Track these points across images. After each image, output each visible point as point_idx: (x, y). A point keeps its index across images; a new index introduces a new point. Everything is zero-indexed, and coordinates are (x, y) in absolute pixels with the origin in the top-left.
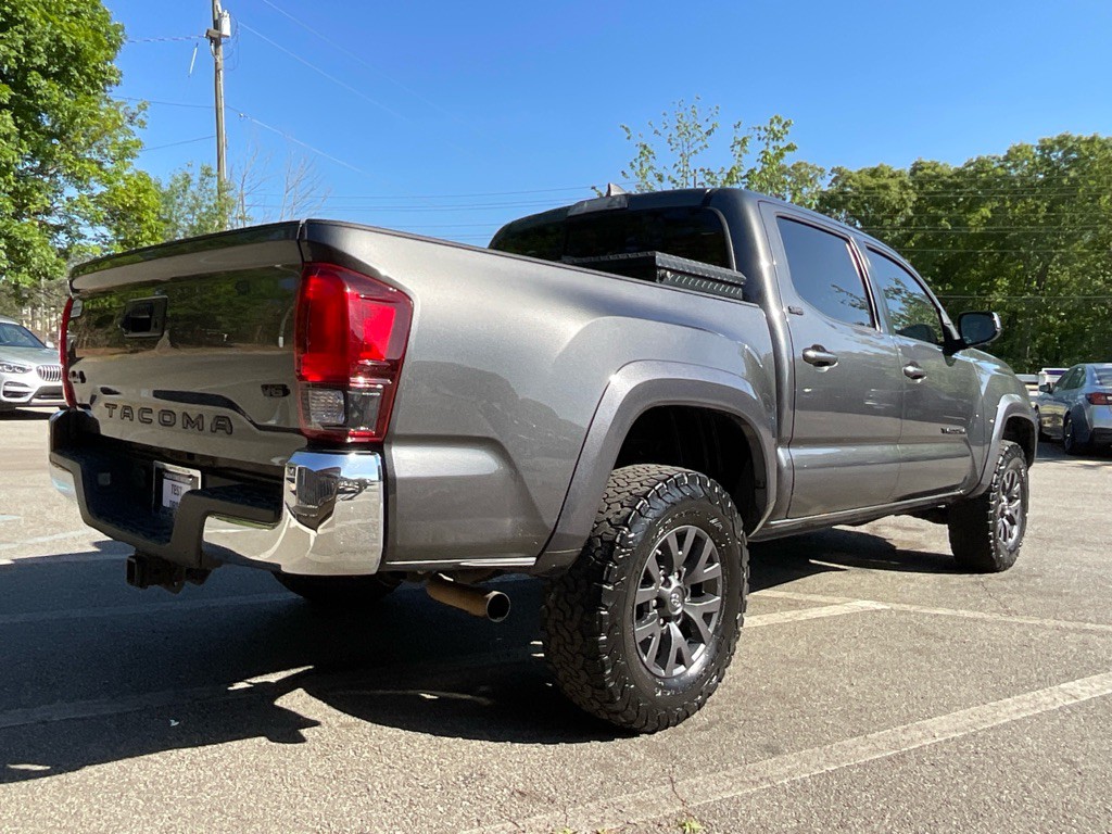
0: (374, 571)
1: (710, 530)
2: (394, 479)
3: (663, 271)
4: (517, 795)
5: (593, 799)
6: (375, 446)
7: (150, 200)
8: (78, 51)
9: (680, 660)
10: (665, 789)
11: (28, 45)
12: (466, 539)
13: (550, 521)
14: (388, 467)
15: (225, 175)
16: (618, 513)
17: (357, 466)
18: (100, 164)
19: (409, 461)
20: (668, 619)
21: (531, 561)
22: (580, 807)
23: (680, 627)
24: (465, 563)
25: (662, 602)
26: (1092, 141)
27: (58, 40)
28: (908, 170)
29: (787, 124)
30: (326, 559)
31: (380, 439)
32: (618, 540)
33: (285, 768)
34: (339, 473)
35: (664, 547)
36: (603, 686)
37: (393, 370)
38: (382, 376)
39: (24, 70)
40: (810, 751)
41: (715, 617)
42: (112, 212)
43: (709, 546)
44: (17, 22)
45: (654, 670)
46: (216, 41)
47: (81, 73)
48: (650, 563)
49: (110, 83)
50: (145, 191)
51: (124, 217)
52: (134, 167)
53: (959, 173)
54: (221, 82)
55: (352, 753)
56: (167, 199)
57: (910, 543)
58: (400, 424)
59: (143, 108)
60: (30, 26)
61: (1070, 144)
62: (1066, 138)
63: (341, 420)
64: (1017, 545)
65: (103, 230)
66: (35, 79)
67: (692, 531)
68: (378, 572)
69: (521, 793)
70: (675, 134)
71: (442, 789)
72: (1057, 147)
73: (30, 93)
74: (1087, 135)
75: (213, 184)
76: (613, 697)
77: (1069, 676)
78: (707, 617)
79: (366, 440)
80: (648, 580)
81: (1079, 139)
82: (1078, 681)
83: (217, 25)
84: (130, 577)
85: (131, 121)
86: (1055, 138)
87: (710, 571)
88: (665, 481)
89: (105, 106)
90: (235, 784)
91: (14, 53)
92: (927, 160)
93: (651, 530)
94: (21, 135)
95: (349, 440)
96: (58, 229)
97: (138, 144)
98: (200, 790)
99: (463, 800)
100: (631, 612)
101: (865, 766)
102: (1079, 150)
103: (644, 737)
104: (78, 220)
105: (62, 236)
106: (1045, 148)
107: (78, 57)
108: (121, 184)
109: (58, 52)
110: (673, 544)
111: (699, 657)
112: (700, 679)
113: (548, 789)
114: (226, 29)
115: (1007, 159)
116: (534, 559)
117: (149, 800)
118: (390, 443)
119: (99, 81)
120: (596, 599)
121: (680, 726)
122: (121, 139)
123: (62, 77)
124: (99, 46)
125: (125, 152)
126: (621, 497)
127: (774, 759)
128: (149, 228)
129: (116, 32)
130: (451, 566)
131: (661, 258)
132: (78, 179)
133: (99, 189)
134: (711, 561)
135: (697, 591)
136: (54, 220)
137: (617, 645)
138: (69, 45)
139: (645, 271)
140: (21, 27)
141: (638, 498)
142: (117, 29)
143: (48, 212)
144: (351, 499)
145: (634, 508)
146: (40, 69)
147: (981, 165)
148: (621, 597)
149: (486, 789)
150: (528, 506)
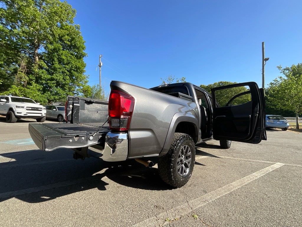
0: (125, 160)
1: (189, 145)
2: (130, 139)
3: (180, 96)
4: (155, 207)
5: (172, 208)
6: (126, 131)
7: (89, 89)
8: (79, 67)
9: (185, 172)
10: (186, 204)
11: (72, 66)
12: (145, 151)
13: (162, 146)
14: (129, 136)
15: (101, 85)
16: (174, 143)
17: (122, 136)
18: (82, 84)
19: (134, 134)
20: (182, 164)
21: (158, 155)
22: (170, 210)
23: (184, 165)
24: (145, 156)
25: (181, 161)
26: (225, 82)
27: (76, 65)
28: (200, 86)
29: (185, 78)
30: (115, 158)
31: (127, 130)
32: (174, 149)
33: (105, 200)
34: (118, 137)
35: (182, 150)
36: (172, 180)
37: (130, 114)
38: (128, 116)
39: (71, 70)
40: (212, 192)
41: (190, 162)
42: (83, 91)
43: (189, 149)
44: (70, 63)
45: (180, 175)
46: (100, 66)
47: (80, 70)
48: (180, 153)
49: (84, 72)
50: (89, 88)
51: (85, 92)
52: (87, 85)
53: (207, 87)
54: (101, 72)
55: (119, 195)
56: (92, 89)
57: (211, 143)
58: (132, 126)
59: (89, 76)
60: (72, 63)
62: (222, 82)
63: (119, 125)
64: (230, 144)
65: (82, 94)
66: (72, 71)
67: (187, 146)
68: (126, 160)
69: (156, 206)
70: (168, 80)
71: (139, 206)
73: (72, 73)
74: (225, 81)
75: (99, 87)
76: (173, 182)
77: (253, 172)
78: (189, 163)
79: (124, 130)
80: (179, 157)
82: (255, 173)
83: (100, 64)
84: (74, 157)
85: (87, 78)
87: (189, 153)
88: (182, 136)
89: (83, 75)
90: (93, 206)
91: (69, 67)
92: (202, 85)
93: (180, 146)
94: (70, 79)
95: (120, 130)
96: (75, 93)
97: (88, 81)
98: (85, 208)
99: (144, 209)
100: (177, 163)
101: (225, 196)
102: (224, 84)
103: (178, 189)
104: (79, 92)
105: (76, 95)
106: (219, 83)
107: (79, 68)
108: (85, 87)
109: (76, 67)
110: (184, 149)
111: (188, 170)
112: (188, 175)
113: (162, 205)
114: (102, 65)
115: (214, 85)
116: (159, 154)
117: (73, 212)
118: (129, 131)
119: (82, 72)
120: (170, 161)
121: (185, 185)
122: (85, 80)
123: (77, 71)
124: (82, 66)
125: (86, 82)
126: (174, 140)
127: (206, 194)
128: (89, 93)
129: (85, 64)
130: (142, 157)
131: (180, 93)
132: (78, 86)
133: (82, 88)
134: (189, 152)
135: (187, 158)
136: (75, 92)
137: (174, 171)
138: (78, 66)
139: (177, 95)
140: (71, 64)
141: (177, 140)
142: (86, 64)
143: (74, 91)
144: (120, 143)
145: (177, 142)
146: (73, 70)
147: (210, 85)
148: (175, 161)
149: (149, 205)
150: (158, 143)
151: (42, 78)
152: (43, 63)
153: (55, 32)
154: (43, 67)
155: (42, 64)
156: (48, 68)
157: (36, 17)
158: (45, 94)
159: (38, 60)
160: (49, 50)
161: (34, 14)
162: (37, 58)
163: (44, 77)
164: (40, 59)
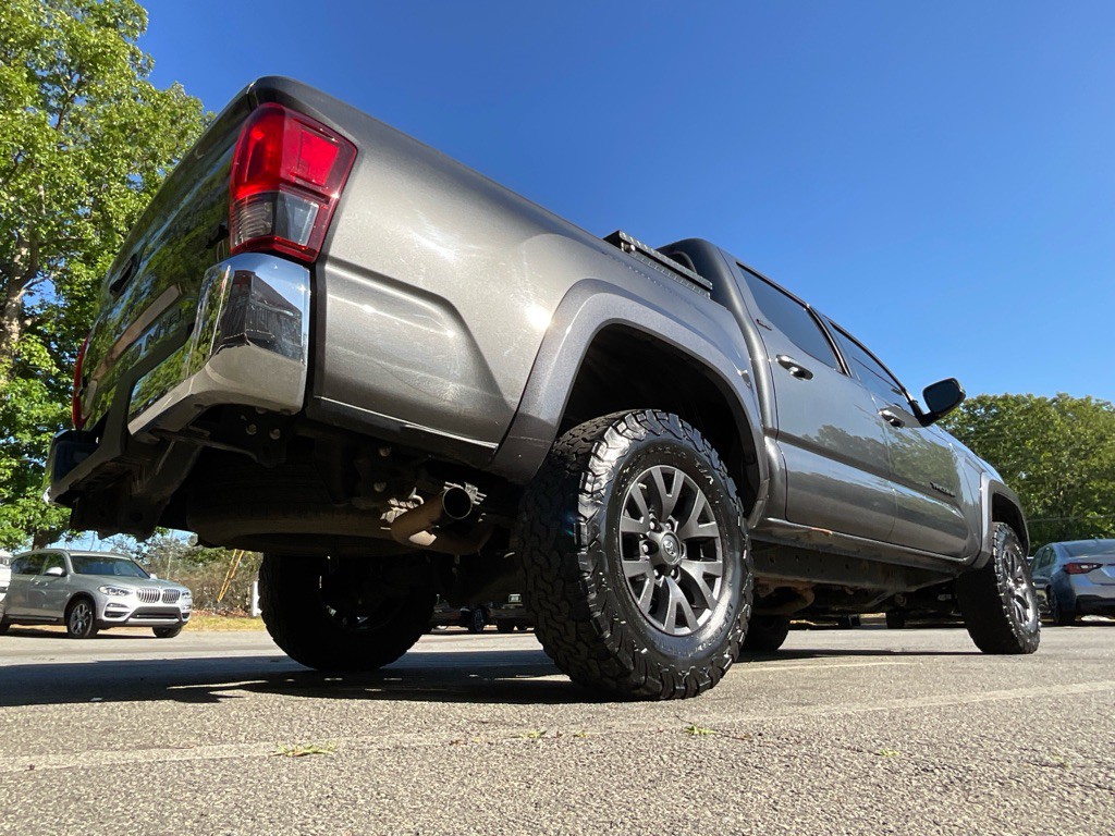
3: (626, 245)
4: (478, 722)
9: (682, 620)
13: (511, 400)
16: (593, 432)
20: (663, 569)
21: (493, 446)
23: (680, 584)
25: (653, 547)
32: (594, 450)
35: (649, 482)
41: (717, 582)
43: (700, 501)
45: (650, 619)
61: (989, 403)
67: (679, 476)
69: (483, 722)
72: (979, 406)
74: (1000, 394)
78: (709, 578)
81: (995, 397)
86: (975, 398)
87: (706, 528)
102: (997, 407)
110: (659, 482)
116: (497, 445)
118: (323, 263)
126: (597, 422)
134: (705, 517)
135: (694, 548)
150: (486, 377)
151: (17, 423)
152: (39, 346)
153: (112, 207)
154: (36, 368)
155: (31, 355)
156: (55, 370)
157: (35, 147)
158: (21, 501)
159: (15, 336)
160: (72, 289)
161: (27, 139)
162: (15, 327)
163: (29, 417)
164: (25, 330)
